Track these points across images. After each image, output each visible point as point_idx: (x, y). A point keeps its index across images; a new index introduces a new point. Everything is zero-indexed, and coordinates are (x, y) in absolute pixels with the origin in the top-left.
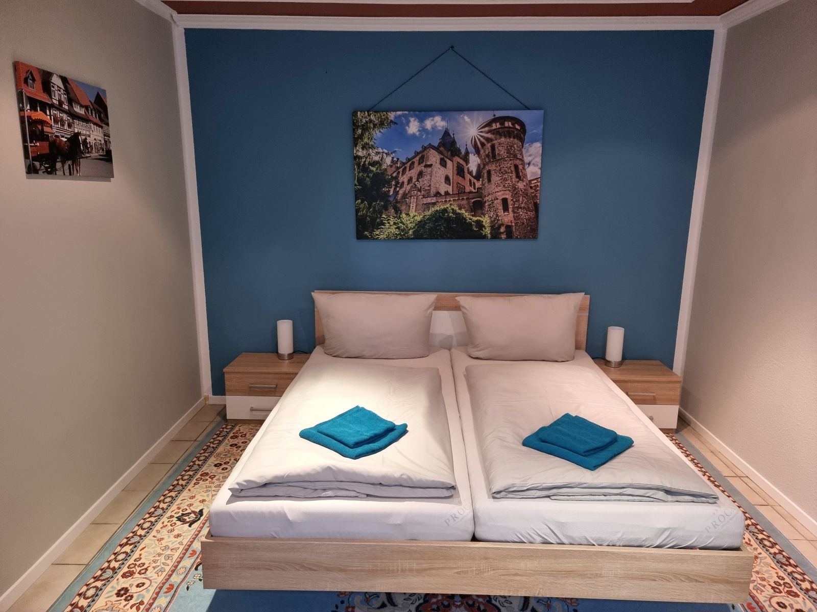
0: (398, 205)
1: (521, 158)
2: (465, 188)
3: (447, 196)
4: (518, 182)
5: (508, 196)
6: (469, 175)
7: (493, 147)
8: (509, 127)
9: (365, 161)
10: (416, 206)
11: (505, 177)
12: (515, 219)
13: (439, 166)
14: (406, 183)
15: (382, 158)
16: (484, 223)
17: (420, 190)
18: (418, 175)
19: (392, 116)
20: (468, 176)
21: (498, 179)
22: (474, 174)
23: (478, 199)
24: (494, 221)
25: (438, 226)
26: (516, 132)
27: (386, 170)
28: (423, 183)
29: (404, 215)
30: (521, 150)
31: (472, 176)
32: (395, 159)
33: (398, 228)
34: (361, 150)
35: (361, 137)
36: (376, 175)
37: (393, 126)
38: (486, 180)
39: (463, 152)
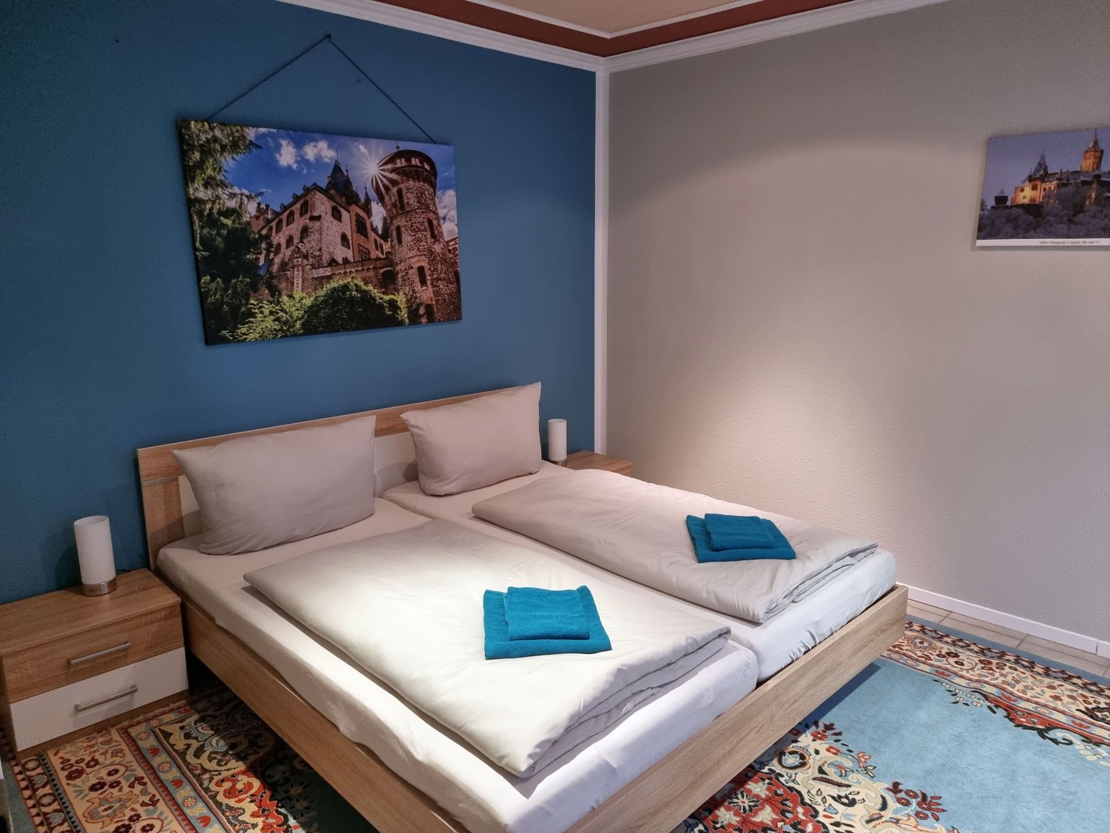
0: (275, 282)
1: (434, 210)
2: (369, 253)
3: (347, 266)
4: (434, 243)
5: (425, 264)
6: (373, 233)
7: (400, 192)
8: (416, 166)
9: (211, 209)
10: (303, 282)
11: (417, 236)
12: (435, 296)
13: (332, 219)
14: (284, 246)
15: (241, 204)
16: (399, 303)
17: (306, 257)
18: (302, 232)
19: (251, 133)
20: (372, 235)
21: (410, 238)
22: (380, 232)
23: (388, 269)
24: (411, 299)
25: (338, 311)
26: (425, 174)
27: (248, 223)
28: (309, 245)
29: (285, 298)
30: (433, 199)
31: (378, 235)
32: (263, 206)
33: (278, 319)
34: (202, 189)
35: (200, 165)
36: (232, 232)
37: (254, 150)
38: (396, 241)
39: (362, 198)
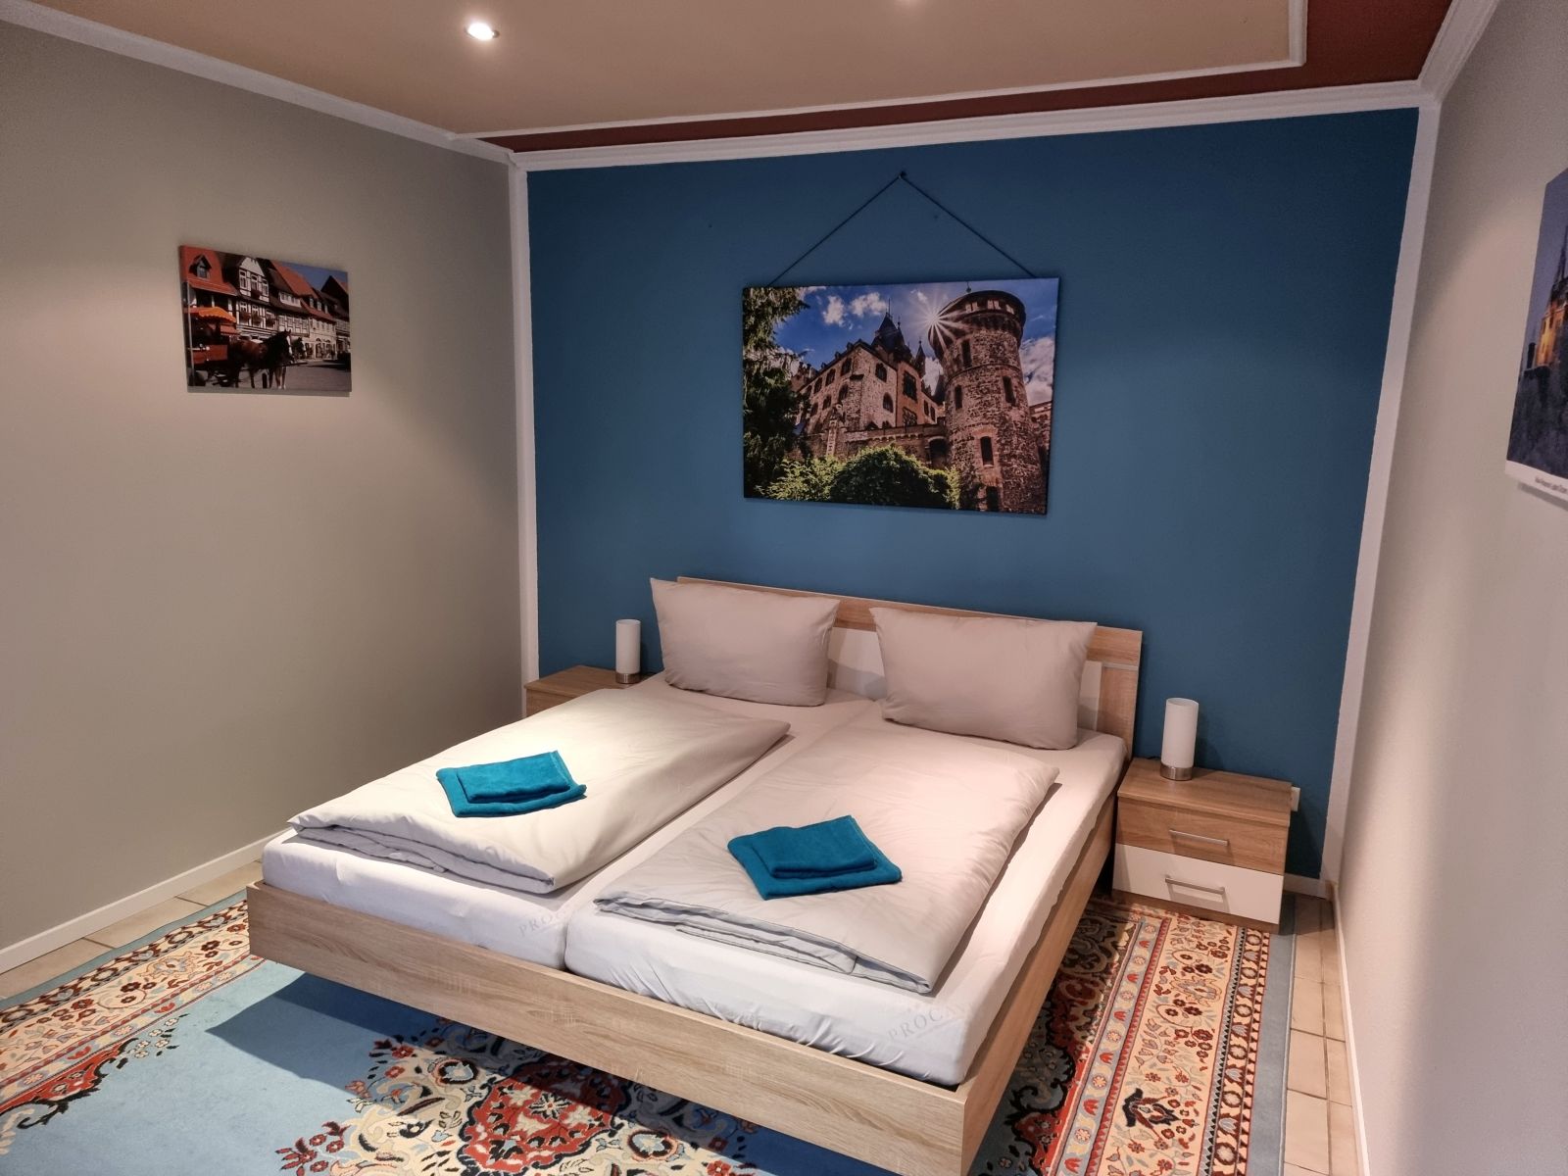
0: (808, 443)
1: (1015, 365)
2: (916, 418)
3: (887, 431)
4: (1010, 408)
5: (992, 433)
6: (924, 395)
7: (966, 345)
8: (994, 310)
9: (759, 369)
10: (836, 445)
11: (985, 398)
12: (1003, 477)
13: (875, 379)
14: (820, 406)
15: (785, 363)
16: (948, 481)
17: (842, 419)
18: (840, 392)
19: (801, 294)
20: (922, 397)
21: (973, 402)
22: (933, 394)
23: (938, 437)
24: (967, 477)
25: (872, 481)
26: (1006, 319)
27: (790, 383)
28: (848, 406)
29: (816, 461)
30: (1015, 352)
31: (930, 397)
32: (805, 366)
33: (807, 482)
34: (753, 351)
35: (754, 329)
36: (774, 391)
37: (802, 310)
38: (953, 405)
39: (914, 353)
